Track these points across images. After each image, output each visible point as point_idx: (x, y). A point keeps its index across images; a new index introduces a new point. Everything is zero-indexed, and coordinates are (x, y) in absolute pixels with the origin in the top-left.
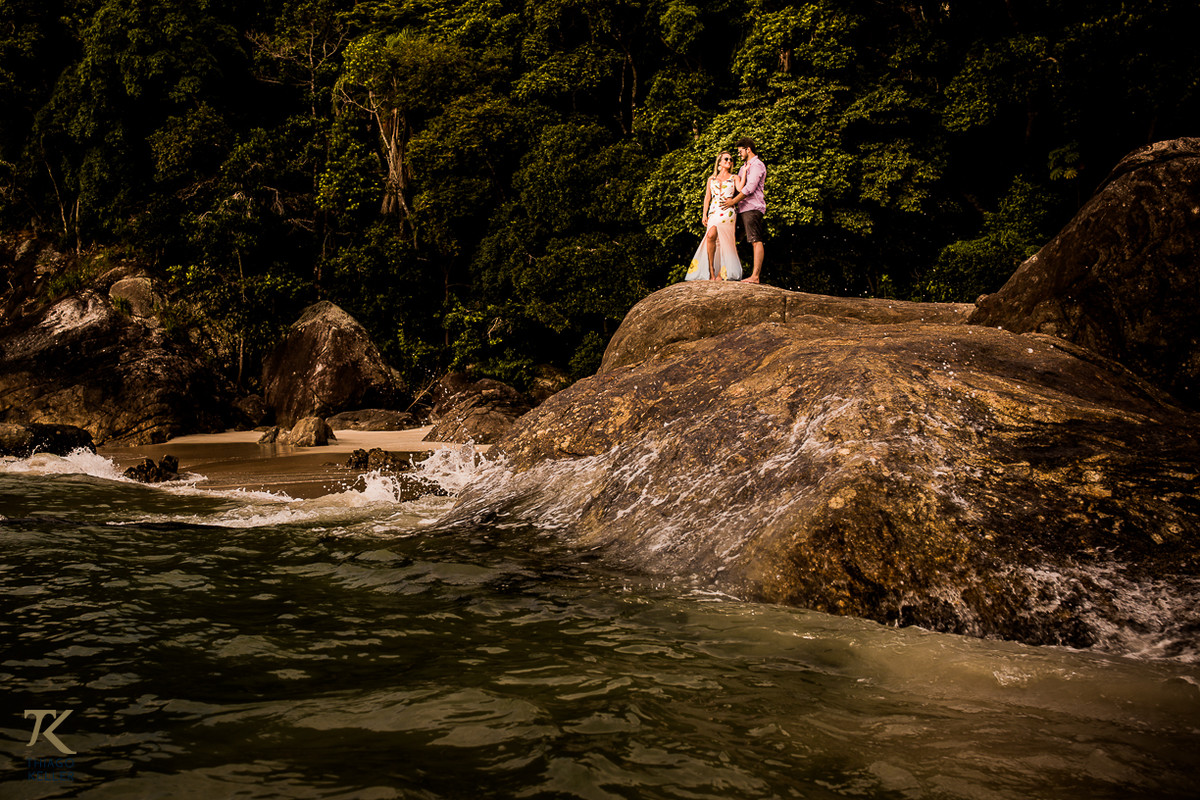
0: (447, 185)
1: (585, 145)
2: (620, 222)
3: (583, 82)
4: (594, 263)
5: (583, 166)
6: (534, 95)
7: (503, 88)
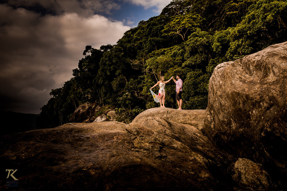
0: (169, 87)
1: (196, 76)
2: (205, 92)
3: (197, 62)
4: (199, 102)
5: (196, 81)
6: (186, 66)
7: (180, 65)
